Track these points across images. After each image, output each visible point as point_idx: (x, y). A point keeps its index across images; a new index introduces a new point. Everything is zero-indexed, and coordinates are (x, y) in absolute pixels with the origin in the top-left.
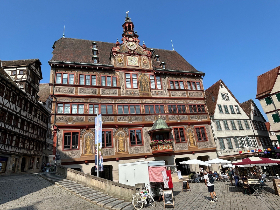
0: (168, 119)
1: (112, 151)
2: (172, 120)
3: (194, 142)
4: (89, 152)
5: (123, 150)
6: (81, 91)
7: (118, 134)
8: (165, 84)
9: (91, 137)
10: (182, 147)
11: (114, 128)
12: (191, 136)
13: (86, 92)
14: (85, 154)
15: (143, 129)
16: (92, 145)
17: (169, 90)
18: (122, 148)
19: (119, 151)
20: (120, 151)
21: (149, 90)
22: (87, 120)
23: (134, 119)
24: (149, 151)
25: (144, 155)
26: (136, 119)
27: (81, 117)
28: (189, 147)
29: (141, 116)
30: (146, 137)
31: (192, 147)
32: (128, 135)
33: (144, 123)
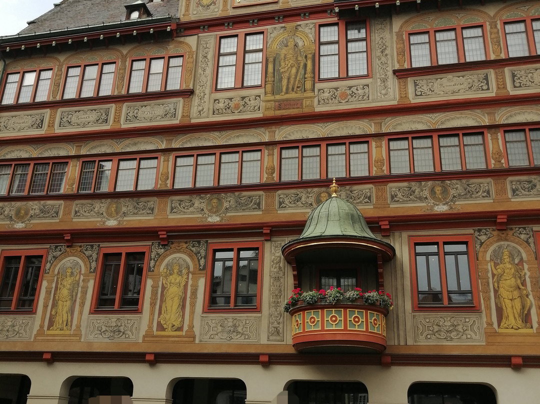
0: (386, 199)
1: (135, 326)
2: (404, 202)
3: (523, 307)
4: (61, 322)
5: (177, 324)
6: (65, 120)
7: (167, 265)
8: (387, 52)
9: (76, 271)
10: (451, 331)
11: (156, 243)
12: (512, 282)
13: (79, 122)
14: (48, 329)
15: (267, 245)
16: (75, 301)
17: (402, 74)
18: (171, 316)
19: (161, 327)
20: (164, 329)
21: (308, 85)
22: (70, 213)
23: (230, 207)
24: (278, 338)
25: (258, 351)
26: (239, 206)
27: (53, 206)
28: (491, 335)
29: (261, 193)
30: (277, 279)
31: (507, 335)
32: (204, 269)
33: (269, 219)
